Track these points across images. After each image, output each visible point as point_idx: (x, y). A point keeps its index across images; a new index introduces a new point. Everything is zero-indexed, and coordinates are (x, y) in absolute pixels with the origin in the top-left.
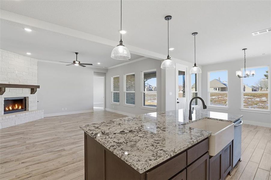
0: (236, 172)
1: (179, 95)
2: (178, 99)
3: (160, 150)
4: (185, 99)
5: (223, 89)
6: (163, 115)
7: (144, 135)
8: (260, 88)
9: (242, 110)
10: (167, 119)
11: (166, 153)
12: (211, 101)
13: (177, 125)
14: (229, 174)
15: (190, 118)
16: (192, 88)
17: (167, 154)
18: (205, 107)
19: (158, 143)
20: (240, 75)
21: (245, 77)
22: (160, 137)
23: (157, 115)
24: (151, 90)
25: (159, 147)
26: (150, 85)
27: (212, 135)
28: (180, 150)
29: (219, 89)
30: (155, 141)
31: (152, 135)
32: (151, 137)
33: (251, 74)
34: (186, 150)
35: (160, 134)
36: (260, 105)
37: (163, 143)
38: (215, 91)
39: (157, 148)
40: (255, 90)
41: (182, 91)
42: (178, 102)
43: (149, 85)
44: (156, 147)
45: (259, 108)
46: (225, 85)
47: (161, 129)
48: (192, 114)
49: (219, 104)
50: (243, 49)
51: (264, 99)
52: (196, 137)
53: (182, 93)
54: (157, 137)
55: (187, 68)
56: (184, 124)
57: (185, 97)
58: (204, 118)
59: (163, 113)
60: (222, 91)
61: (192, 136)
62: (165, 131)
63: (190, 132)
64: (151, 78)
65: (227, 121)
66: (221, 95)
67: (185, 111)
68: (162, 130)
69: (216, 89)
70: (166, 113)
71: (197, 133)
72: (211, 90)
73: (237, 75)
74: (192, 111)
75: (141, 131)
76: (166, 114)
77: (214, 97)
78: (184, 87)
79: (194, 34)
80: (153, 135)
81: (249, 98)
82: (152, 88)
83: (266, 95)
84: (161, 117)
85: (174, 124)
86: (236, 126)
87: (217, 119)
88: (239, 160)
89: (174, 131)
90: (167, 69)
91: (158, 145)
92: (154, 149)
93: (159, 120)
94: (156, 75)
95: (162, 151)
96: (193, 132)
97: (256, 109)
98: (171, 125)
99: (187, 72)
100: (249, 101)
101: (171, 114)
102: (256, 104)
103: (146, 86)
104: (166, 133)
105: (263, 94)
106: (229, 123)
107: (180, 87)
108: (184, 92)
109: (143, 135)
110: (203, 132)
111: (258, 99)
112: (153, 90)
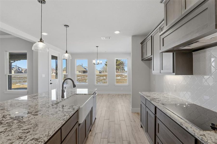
0: (94, 127)
1: (52, 76)
2: (51, 81)
3: (31, 140)
4: (57, 80)
5: (84, 72)
6: (36, 97)
7: (7, 127)
8: (103, 72)
9: (95, 86)
10: (40, 101)
11: (39, 140)
12: (77, 80)
13: (51, 106)
14: (90, 131)
15: (63, 96)
16: (63, 71)
17: (40, 142)
18: (74, 86)
19: (28, 132)
20: (95, 63)
21: (97, 64)
22: (31, 124)
23: (28, 98)
24: (21, 72)
25: (30, 136)
26: (19, 67)
27: (81, 107)
28: (54, 131)
29: (82, 72)
30: (24, 131)
31: (19, 124)
32: (18, 127)
33: (100, 63)
34: (60, 128)
35: (31, 120)
36: (103, 81)
37: (35, 130)
38: (80, 73)
39: (27, 139)
40: (101, 73)
41: (55, 73)
42: (51, 83)
43: (17, 68)
44: (25, 139)
45: (102, 83)
46: (85, 69)
47: (33, 113)
48: (64, 93)
49: (82, 82)
50: (96, 47)
51: (105, 78)
52: (68, 112)
53: (54, 75)
54: (27, 124)
55: (59, 54)
56: (57, 103)
57: (57, 78)
58: (73, 95)
59: (35, 95)
60: (84, 73)
61: (65, 113)
62: (37, 115)
63: (63, 109)
64: (20, 60)
65: (89, 94)
66: (83, 76)
67: (58, 91)
68: (33, 115)
69: (80, 71)
70: (39, 94)
71: (69, 109)
72: (77, 73)
73: (93, 63)
74: (64, 90)
75: (2, 123)
76: (39, 96)
77: (79, 78)
78: (56, 69)
79: (66, 26)
80: (22, 124)
81: (98, 78)
82: (22, 70)
83: (106, 76)
84: (32, 100)
85: (47, 105)
86: (94, 97)
87: (82, 94)
88: (95, 119)
89: (48, 113)
90: (39, 52)
91: (29, 134)
92: (22, 142)
93: (30, 104)
94: (26, 57)
95: (34, 140)
96: (66, 109)
97: (102, 84)
98: (45, 107)
99: (59, 57)
100: (98, 79)
101: (43, 95)
102: (101, 81)
103: (14, 68)
104: (39, 117)
105: (104, 75)
106: (90, 95)
107: (53, 70)
108: (57, 74)
109: (5, 128)
110: (74, 106)
111: (102, 78)
112: (23, 72)
